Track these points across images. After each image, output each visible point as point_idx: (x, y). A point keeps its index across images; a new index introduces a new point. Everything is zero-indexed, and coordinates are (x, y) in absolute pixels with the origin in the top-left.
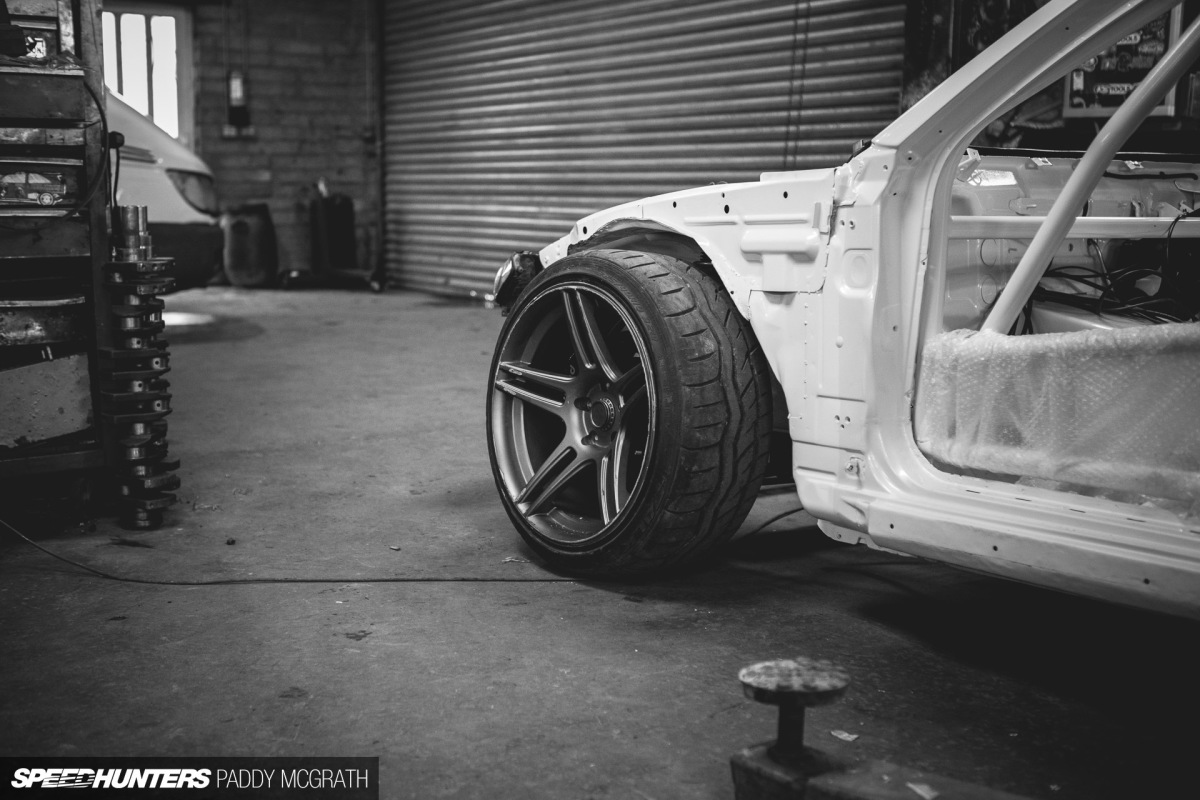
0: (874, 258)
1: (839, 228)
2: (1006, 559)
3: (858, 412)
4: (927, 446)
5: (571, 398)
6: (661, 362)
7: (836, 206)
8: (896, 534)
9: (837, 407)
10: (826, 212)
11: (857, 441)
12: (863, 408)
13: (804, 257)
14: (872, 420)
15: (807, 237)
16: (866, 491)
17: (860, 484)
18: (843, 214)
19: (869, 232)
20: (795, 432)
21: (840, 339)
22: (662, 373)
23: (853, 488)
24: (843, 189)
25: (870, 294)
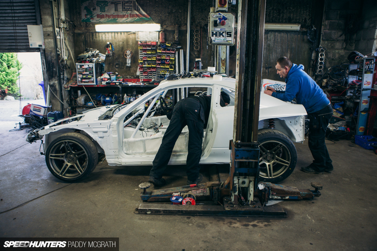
0: (116, 131)
1: (111, 128)
2: (143, 164)
3: (117, 151)
4: (125, 152)
5: (64, 157)
6: (87, 150)
7: (110, 125)
8: (126, 164)
9: (113, 150)
10: (109, 126)
11: (117, 154)
12: (118, 150)
13: (106, 132)
14: (119, 151)
15: (106, 130)
16: (119, 160)
17: (118, 159)
18: (111, 126)
19: (115, 128)
20: (105, 154)
21: (113, 142)
22: (88, 151)
23: (117, 160)
24: (111, 123)
25: (116, 136)
